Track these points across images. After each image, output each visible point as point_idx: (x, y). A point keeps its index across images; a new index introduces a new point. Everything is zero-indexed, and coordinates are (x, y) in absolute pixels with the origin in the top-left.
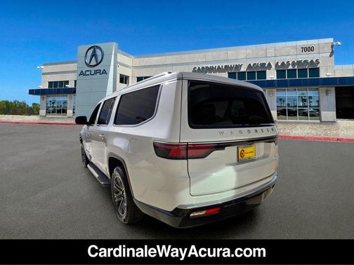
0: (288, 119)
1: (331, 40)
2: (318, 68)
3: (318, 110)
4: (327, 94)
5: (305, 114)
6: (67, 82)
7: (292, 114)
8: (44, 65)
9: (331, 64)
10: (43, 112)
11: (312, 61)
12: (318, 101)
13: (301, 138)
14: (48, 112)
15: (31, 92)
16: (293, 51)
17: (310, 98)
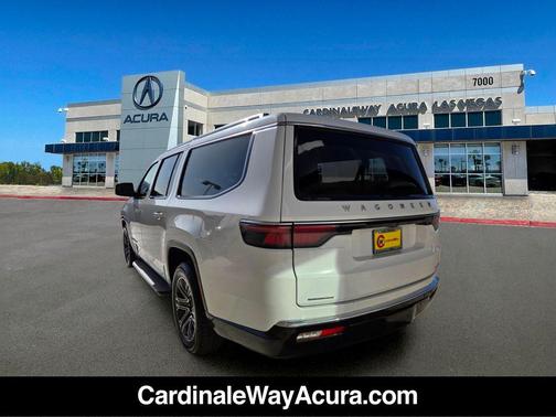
0: (452, 192)
1: (520, 67)
2: (500, 112)
3: (500, 177)
4: (514, 151)
5: (479, 184)
6: (105, 133)
7: (459, 183)
8: (69, 106)
9: (519, 106)
10: (67, 180)
11: (490, 100)
12: (500, 163)
13: (473, 221)
14: (76, 180)
15: (49, 149)
16: (460, 84)
17: (487, 157)
